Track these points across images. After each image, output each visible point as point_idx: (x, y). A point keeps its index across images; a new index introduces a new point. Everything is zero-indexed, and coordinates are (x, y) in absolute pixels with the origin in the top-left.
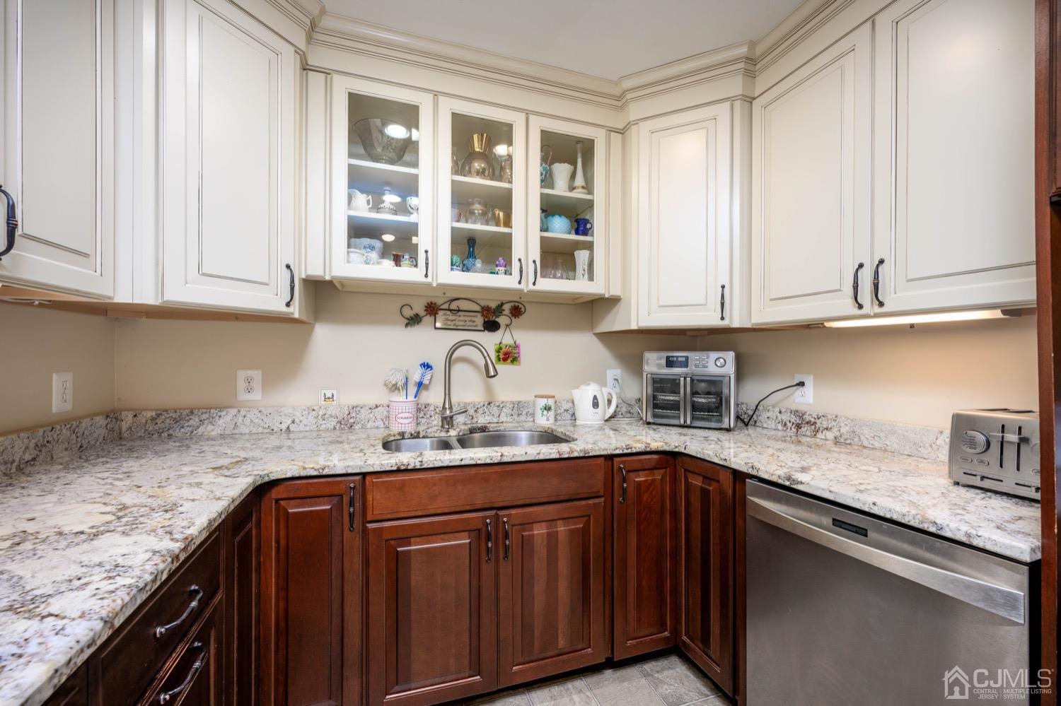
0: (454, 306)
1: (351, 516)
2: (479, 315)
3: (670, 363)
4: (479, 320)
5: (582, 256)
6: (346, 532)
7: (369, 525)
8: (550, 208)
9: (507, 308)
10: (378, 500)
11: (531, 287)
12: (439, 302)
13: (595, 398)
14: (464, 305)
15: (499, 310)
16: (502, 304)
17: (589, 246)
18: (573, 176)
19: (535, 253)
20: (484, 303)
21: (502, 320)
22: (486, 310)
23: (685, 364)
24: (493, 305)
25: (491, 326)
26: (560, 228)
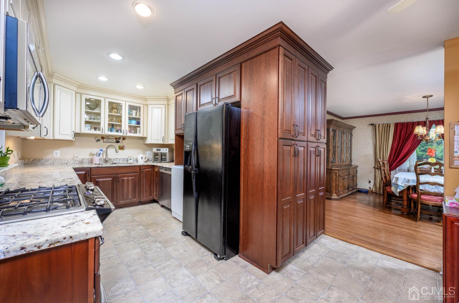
0: (108, 137)
1: (88, 174)
2: (115, 139)
3: (157, 150)
4: (115, 141)
5: (138, 129)
6: (87, 177)
7: (92, 176)
8: (130, 119)
9: (121, 138)
10: (93, 172)
11: (126, 135)
12: (104, 137)
13: (142, 157)
14: (110, 137)
15: (120, 138)
16: (120, 137)
17: (139, 127)
18: (136, 113)
19: (127, 128)
20: (116, 137)
21: (120, 141)
22: (116, 138)
23: (160, 150)
24: (118, 137)
25: (118, 142)
26: (134, 123)
